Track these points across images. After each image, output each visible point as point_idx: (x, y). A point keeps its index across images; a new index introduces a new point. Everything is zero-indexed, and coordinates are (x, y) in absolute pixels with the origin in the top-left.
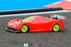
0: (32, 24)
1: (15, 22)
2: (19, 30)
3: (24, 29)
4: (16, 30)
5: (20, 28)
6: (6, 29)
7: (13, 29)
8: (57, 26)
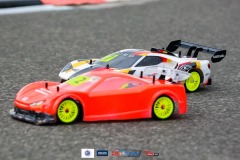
0: (91, 95)
1: (37, 91)
2: (51, 116)
3: (67, 111)
4: (42, 116)
5: (54, 108)
6: (12, 112)
7: (32, 112)
8: (166, 102)
